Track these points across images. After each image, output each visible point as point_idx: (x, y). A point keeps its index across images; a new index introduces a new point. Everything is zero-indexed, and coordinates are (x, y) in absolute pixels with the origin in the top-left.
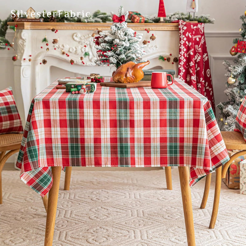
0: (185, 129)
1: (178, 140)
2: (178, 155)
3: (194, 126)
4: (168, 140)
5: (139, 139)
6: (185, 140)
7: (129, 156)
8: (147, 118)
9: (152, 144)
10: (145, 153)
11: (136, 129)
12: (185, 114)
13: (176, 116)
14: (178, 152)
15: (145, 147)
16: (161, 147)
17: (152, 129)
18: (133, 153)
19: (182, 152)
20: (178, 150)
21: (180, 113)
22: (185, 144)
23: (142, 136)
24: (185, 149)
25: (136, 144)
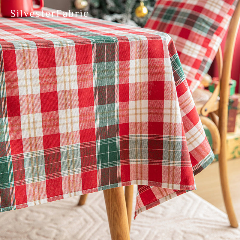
0: (131, 104)
1: (117, 131)
2: (119, 163)
3: (150, 98)
4: (98, 134)
5: (33, 141)
6: (131, 129)
7: (12, 184)
8: (49, 89)
9: (64, 148)
10: (48, 170)
11: (24, 118)
12: (132, 72)
13: (112, 77)
14: (118, 155)
15: (48, 159)
16: (83, 152)
17: (61, 113)
18: (20, 175)
19: (125, 155)
20: (118, 151)
21: (122, 69)
22: (132, 136)
23: (40, 133)
24: (132, 149)
25: (27, 155)
